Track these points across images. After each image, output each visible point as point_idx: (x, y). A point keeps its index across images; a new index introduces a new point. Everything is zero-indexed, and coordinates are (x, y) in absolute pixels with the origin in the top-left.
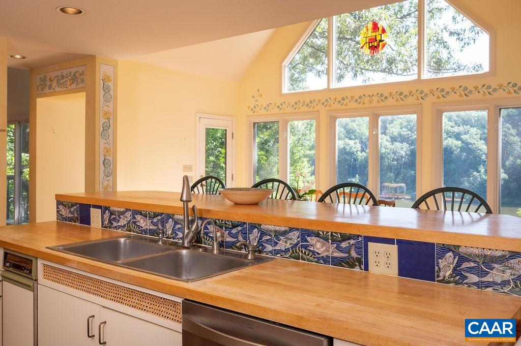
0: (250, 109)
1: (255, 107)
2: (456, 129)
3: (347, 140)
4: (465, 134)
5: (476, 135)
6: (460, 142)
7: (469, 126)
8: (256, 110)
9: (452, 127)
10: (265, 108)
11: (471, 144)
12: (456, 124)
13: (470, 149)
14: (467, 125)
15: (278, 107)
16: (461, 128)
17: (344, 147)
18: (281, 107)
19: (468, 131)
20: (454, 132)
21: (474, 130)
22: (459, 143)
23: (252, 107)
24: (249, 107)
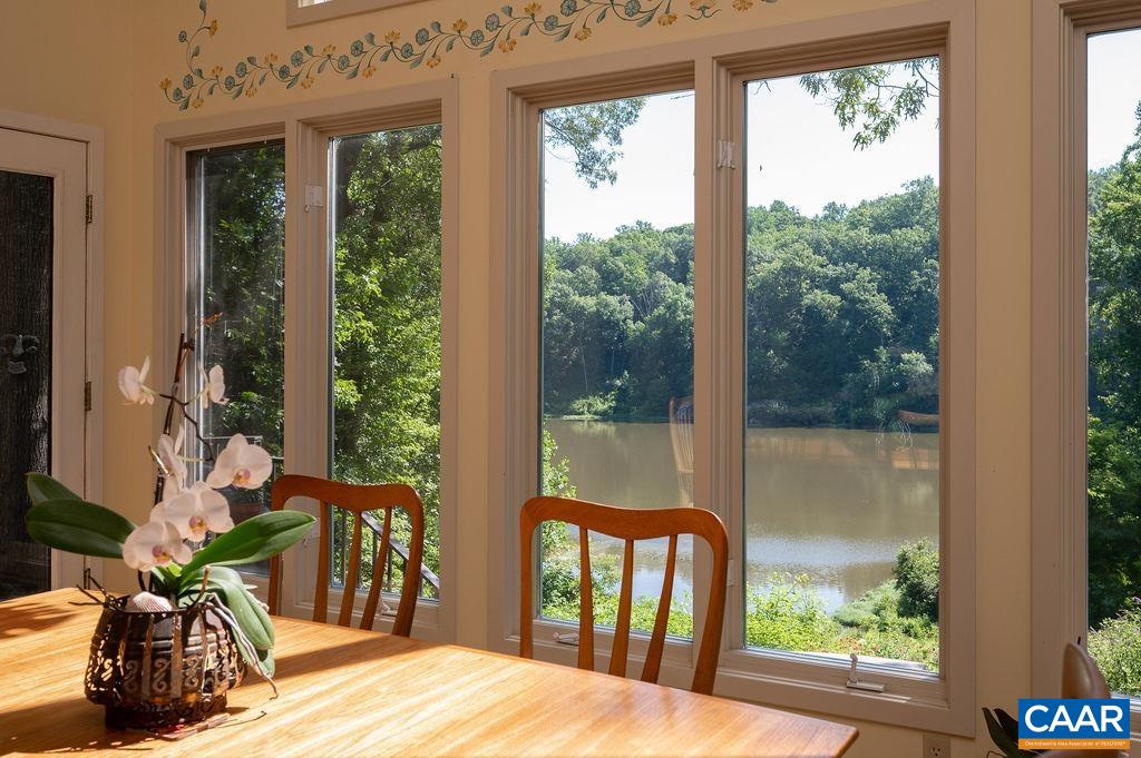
0: (171, 91)
1: (189, 83)
2: (831, 271)
3: (603, 295)
4: (848, 280)
5: (869, 282)
6: (839, 298)
7: (856, 265)
8: (192, 93)
9: (822, 266)
10: (230, 83)
11: (861, 301)
12: (830, 259)
13: (858, 312)
14: (852, 262)
15: (284, 72)
16: (840, 269)
17: (598, 310)
18: (293, 71)
19: (855, 274)
20: (826, 277)
21: (865, 273)
22: (835, 300)
23: (178, 83)
24: (166, 85)
